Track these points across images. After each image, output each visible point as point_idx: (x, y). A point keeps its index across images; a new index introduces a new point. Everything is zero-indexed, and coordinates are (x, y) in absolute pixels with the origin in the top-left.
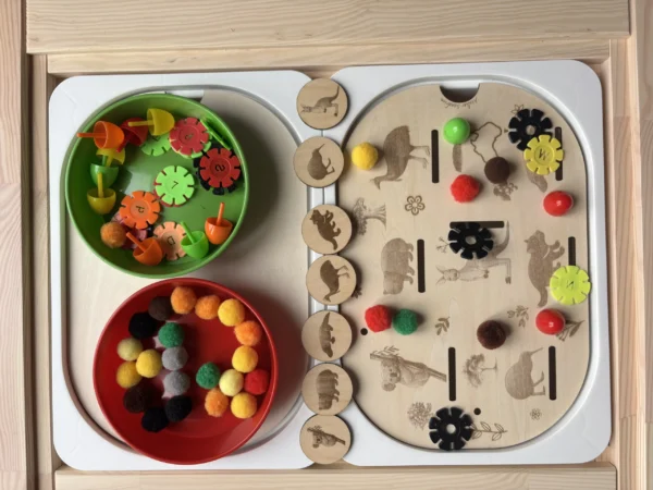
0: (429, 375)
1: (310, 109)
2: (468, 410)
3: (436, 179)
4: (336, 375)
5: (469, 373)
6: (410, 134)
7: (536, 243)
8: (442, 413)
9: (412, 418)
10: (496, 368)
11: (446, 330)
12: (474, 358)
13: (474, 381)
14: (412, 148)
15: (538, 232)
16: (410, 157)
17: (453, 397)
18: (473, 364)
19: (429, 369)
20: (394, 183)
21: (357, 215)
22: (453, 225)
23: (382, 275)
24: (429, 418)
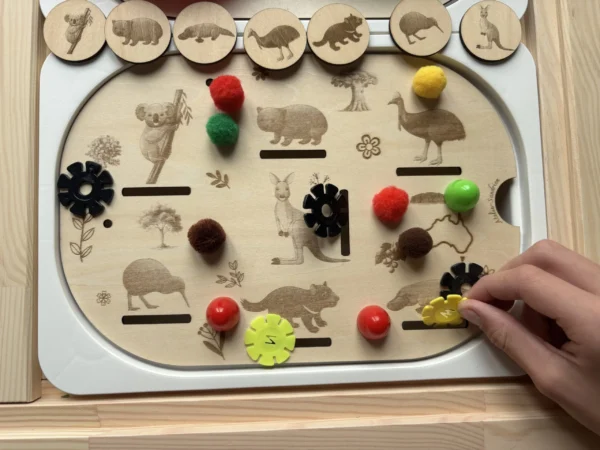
0: (156, 162)
1: (484, 15)
2: (110, 212)
3: (401, 172)
4: (157, 42)
5: (158, 212)
6: (457, 141)
7: (323, 296)
8: (107, 179)
9: (101, 141)
10: (164, 246)
11: (213, 183)
12: (177, 218)
13: (147, 219)
14: (439, 144)
15: (337, 299)
16: (428, 142)
17: (127, 192)
18: (170, 218)
19: (163, 163)
20: (396, 122)
21: (357, 77)
22: (345, 193)
23: (282, 106)
24: (101, 162)
